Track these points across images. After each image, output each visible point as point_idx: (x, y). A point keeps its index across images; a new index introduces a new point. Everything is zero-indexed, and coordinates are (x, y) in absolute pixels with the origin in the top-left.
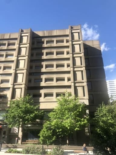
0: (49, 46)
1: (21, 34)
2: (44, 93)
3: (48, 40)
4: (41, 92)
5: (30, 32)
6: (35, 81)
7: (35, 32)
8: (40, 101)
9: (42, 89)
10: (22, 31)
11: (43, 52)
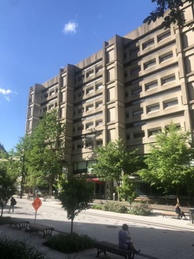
0: (148, 51)
1: (106, 49)
2: (148, 130)
3: (144, 42)
4: (142, 129)
5: (115, 41)
6: (135, 114)
7: (125, 37)
8: (143, 143)
9: (145, 124)
10: (107, 44)
11: (140, 65)
